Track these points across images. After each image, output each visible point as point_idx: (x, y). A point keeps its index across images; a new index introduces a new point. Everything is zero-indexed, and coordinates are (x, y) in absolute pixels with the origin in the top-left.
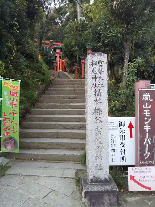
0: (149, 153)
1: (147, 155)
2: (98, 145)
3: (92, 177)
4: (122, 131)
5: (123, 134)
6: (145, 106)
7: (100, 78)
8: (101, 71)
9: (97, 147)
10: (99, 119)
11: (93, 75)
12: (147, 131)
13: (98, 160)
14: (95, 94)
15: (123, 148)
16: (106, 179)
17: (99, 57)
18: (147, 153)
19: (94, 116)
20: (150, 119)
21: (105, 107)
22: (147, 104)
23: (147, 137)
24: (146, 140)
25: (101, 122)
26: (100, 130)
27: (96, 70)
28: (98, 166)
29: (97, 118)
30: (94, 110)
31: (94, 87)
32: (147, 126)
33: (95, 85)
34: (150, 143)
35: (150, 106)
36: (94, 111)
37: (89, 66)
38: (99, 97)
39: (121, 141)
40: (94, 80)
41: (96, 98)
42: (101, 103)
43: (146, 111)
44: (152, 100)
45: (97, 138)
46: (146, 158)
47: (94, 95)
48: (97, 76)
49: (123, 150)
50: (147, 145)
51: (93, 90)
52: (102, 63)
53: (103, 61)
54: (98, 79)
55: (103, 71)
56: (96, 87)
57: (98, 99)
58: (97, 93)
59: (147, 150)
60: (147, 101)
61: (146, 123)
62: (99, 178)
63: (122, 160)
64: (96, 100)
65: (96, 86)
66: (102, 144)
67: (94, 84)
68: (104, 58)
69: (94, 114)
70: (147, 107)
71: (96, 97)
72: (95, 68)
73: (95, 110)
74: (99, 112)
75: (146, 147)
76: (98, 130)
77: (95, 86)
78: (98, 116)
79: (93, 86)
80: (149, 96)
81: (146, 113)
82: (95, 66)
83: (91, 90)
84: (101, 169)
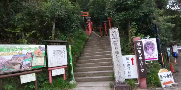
0: (143, 70)
1: (142, 70)
3: (117, 82)
4: (128, 62)
5: (129, 64)
6: (138, 48)
7: (116, 38)
8: (116, 35)
9: (118, 68)
10: (118, 56)
11: (113, 37)
12: (141, 59)
13: (120, 74)
15: (129, 70)
16: (124, 82)
17: (115, 29)
18: (142, 69)
19: (115, 55)
20: (142, 54)
21: (119, 50)
22: (139, 47)
23: (141, 62)
24: (141, 64)
27: (114, 35)
28: (119, 76)
32: (141, 57)
33: (114, 41)
34: (143, 65)
35: (141, 48)
37: (110, 34)
39: (128, 67)
40: (114, 39)
43: (139, 50)
44: (141, 45)
45: (118, 64)
46: (142, 72)
47: (114, 46)
49: (129, 71)
50: (142, 66)
57: (116, 47)
58: (116, 45)
59: (142, 68)
60: (139, 46)
61: (140, 56)
62: (121, 82)
63: (129, 76)
64: (115, 48)
66: (120, 67)
68: (117, 29)
70: (139, 49)
73: (116, 52)
74: (118, 53)
75: (141, 67)
76: (118, 61)
80: (140, 44)
81: (139, 52)
82: (113, 33)
83: (113, 44)
84: (121, 78)
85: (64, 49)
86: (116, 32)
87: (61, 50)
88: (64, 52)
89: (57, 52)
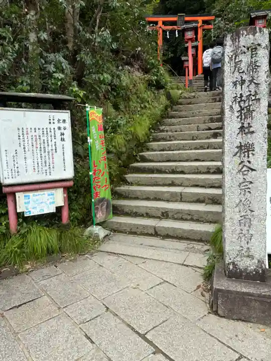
2: (243, 214)
7: (251, 81)
8: (254, 66)
9: (241, 217)
10: (247, 164)
11: (236, 76)
13: (244, 240)
14: (241, 115)
17: (250, 36)
19: (237, 160)
25: (253, 170)
26: (250, 186)
27: (243, 66)
28: (242, 250)
29: (242, 162)
30: (237, 147)
31: (239, 102)
33: (242, 96)
36: (237, 150)
38: (249, 120)
40: (239, 87)
41: (243, 124)
42: (253, 132)
45: (243, 200)
47: (238, 117)
48: (245, 77)
51: (236, 107)
52: (256, 48)
53: (259, 45)
54: (247, 84)
55: (258, 66)
56: (242, 101)
57: (246, 125)
58: (246, 113)
64: (242, 128)
65: (243, 99)
66: (252, 211)
67: (239, 96)
69: (238, 155)
71: (242, 121)
72: (241, 61)
73: (240, 147)
74: (248, 151)
76: (246, 187)
77: (239, 99)
78: (246, 159)
79: (235, 100)
82: (241, 57)
83: (231, 107)
84: (248, 256)
85: (62, 125)
86: (254, 49)
87: (49, 126)
88: (62, 134)
89: (34, 134)
